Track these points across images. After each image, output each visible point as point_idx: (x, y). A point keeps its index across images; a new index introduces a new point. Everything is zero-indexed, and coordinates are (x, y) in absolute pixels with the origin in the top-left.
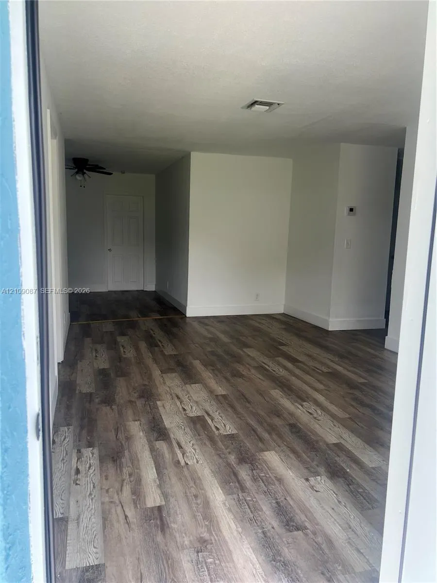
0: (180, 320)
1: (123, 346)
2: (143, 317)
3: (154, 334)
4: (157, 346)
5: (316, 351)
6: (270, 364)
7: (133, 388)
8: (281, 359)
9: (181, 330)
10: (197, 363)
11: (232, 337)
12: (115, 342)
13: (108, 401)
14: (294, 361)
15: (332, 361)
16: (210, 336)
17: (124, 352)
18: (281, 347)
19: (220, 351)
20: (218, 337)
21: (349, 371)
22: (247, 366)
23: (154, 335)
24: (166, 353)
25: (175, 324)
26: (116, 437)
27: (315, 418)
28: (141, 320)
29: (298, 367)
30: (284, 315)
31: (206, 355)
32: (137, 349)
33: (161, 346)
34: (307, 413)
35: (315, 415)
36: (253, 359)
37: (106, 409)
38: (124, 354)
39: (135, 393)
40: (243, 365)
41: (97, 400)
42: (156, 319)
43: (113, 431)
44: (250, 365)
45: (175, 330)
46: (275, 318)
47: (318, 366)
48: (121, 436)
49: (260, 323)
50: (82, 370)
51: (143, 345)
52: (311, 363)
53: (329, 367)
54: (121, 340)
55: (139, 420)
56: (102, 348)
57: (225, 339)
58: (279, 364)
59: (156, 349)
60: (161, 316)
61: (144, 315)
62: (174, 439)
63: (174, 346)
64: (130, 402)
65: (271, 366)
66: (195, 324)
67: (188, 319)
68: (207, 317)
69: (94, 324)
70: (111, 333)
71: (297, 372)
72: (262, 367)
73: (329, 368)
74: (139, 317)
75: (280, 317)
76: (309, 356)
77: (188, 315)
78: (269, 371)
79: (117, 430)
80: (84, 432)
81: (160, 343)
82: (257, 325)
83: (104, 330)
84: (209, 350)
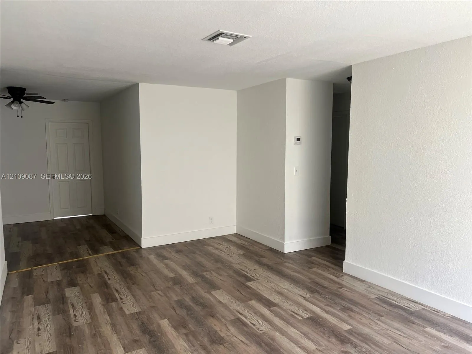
0: (135, 254)
1: (73, 306)
2: (93, 255)
3: (109, 279)
4: (115, 300)
5: (285, 285)
6: (246, 312)
8: (253, 303)
9: (139, 269)
10: (165, 323)
11: (195, 274)
12: (63, 299)
14: (269, 304)
15: (305, 299)
16: (172, 275)
17: (75, 316)
18: (249, 284)
19: (188, 301)
20: (181, 275)
21: (327, 312)
22: (223, 320)
23: (109, 282)
24: (127, 312)
25: (132, 263)
28: (92, 258)
29: (277, 315)
30: (237, 235)
31: (173, 308)
32: (90, 308)
33: (119, 299)
36: (225, 306)
38: (75, 321)
40: (218, 319)
42: (108, 255)
44: (226, 320)
45: (132, 270)
46: (231, 241)
47: (294, 308)
49: (217, 249)
51: (97, 300)
52: (287, 305)
53: (306, 309)
54: (71, 293)
56: (45, 311)
57: (190, 279)
58: (256, 312)
59: (114, 304)
60: (115, 250)
61: (96, 251)
63: (134, 296)
65: (250, 319)
66: (152, 257)
67: (143, 252)
68: (163, 247)
69: (38, 271)
70: (59, 283)
71: (277, 321)
72: (238, 319)
73: (306, 310)
74: (90, 255)
75: (234, 239)
76: (281, 294)
77: (143, 246)
78: (248, 324)
81: (117, 295)
82: (216, 252)
83: (49, 281)
84: (175, 298)
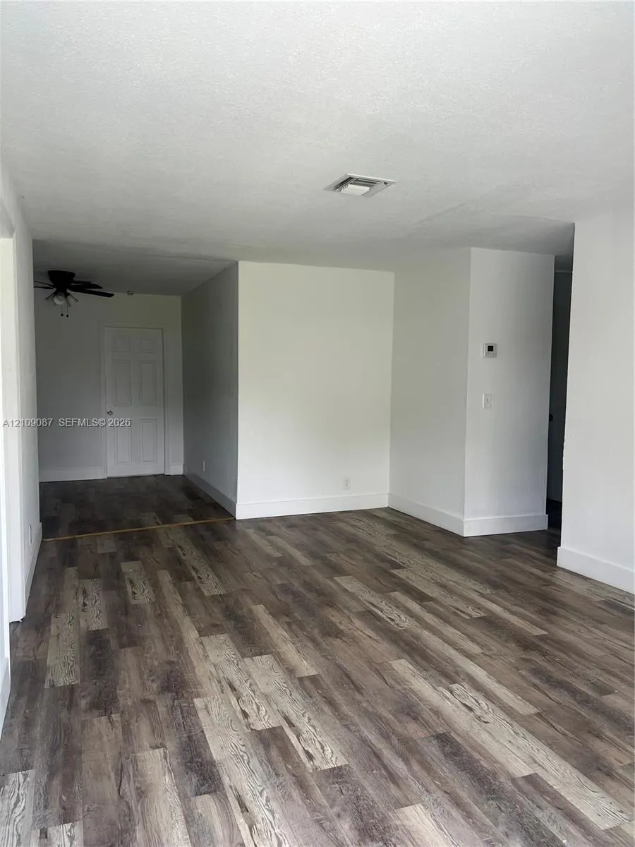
0: (226, 527)
1: (131, 582)
2: (163, 523)
3: (184, 554)
4: (191, 579)
5: (451, 577)
6: (383, 605)
7: (151, 671)
8: (398, 595)
9: (229, 545)
10: (260, 610)
11: (313, 555)
12: (119, 575)
13: (104, 704)
14: (421, 598)
15: (482, 595)
16: (278, 555)
17: (134, 593)
18: (395, 572)
19: (297, 585)
20: (290, 555)
21: (513, 613)
22: (346, 611)
23: (184, 558)
24: (206, 594)
25: (219, 536)
26: (119, 791)
27: (479, 718)
28: (161, 529)
29: (431, 611)
30: (389, 510)
31: (274, 593)
32: (156, 586)
33: (196, 578)
34: (463, 708)
35: (478, 713)
36: (353, 596)
37: (100, 724)
38: (134, 598)
39: (153, 681)
40: (338, 610)
41: (83, 703)
42: (185, 526)
43: (113, 775)
44: (350, 611)
45: (218, 546)
46: (378, 517)
47: (462, 605)
48: (129, 788)
49: (353, 526)
50: (58, 636)
51: (165, 578)
52: (449, 601)
53: (479, 607)
54: (128, 568)
55: (163, 746)
56: (92, 586)
57: (304, 560)
58: (398, 605)
59: (189, 584)
60: (195, 520)
61: (166, 520)
62: (231, 787)
63: (218, 576)
64: (146, 702)
65: (387, 611)
66: (250, 532)
67: (238, 525)
68: (269, 520)
69: (83, 539)
70: (112, 556)
71: (430, 618)
72: (370, 612)
73: (479, 609)
74: (158, 524)
75: (384, 515)
76: (443, 586)
77: (238, 517)
78: (383, 619)
79: (120, 772)
80: (56, 783)
81: (194, 574)
82: (352, 530)
83: (99, 552)
84: (279, 582)
